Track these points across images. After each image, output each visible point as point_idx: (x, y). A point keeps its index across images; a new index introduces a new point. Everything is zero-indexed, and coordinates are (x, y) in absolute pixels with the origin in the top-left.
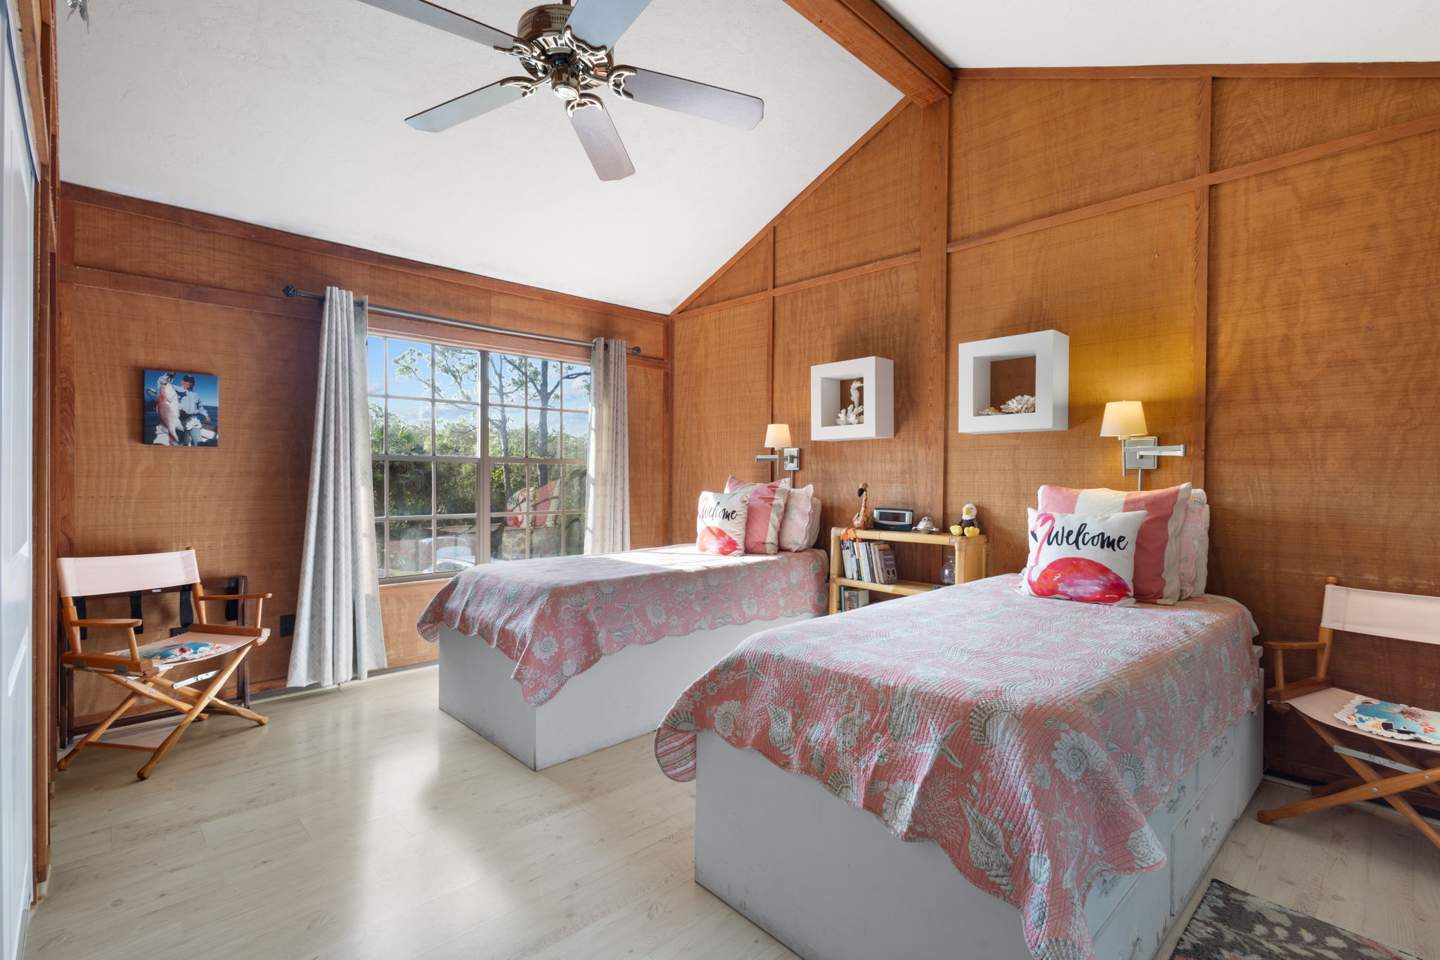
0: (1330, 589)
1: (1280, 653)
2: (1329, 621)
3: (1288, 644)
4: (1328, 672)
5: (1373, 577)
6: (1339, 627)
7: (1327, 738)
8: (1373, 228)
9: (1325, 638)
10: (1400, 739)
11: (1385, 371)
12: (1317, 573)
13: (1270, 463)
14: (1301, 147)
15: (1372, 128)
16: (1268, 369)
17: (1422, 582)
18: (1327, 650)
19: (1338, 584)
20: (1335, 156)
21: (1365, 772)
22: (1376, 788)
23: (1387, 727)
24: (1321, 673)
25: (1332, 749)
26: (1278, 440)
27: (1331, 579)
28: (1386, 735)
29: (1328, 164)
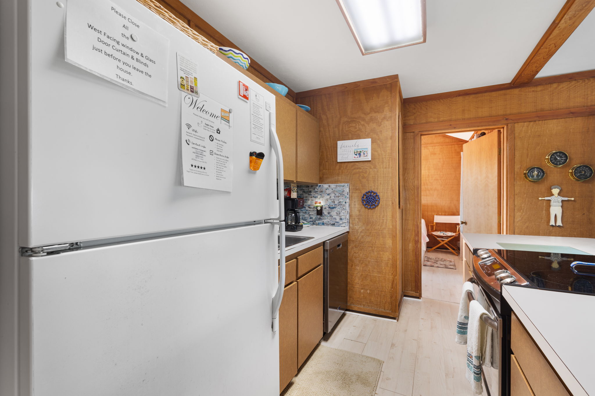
0: (435, 216)
1: (430, 226)
2: (435, 221)
3: (431, 224)
4: (435, 229)
5: (440, 214)
6: (436, 222)
7: (436, 237)
8: (440, 159)
9: (435, 224)
10: (445, 235)
11: (441, 181)
12: (433, 214)
13: (427, 196)
14: (430, 144)
15: (439, 143)
16: (426, 180)
17: (446, 214)
18: (435, 226)
19: (436, 215)
20: (435, 146)
21: (441, 241)
22: (442, 243)
23: (444, 234)
24: (434, 229)
25: (437, 239)
26: (427, 192)
27: (435, 214)
28: (443, 235)
29: (434, 147)
